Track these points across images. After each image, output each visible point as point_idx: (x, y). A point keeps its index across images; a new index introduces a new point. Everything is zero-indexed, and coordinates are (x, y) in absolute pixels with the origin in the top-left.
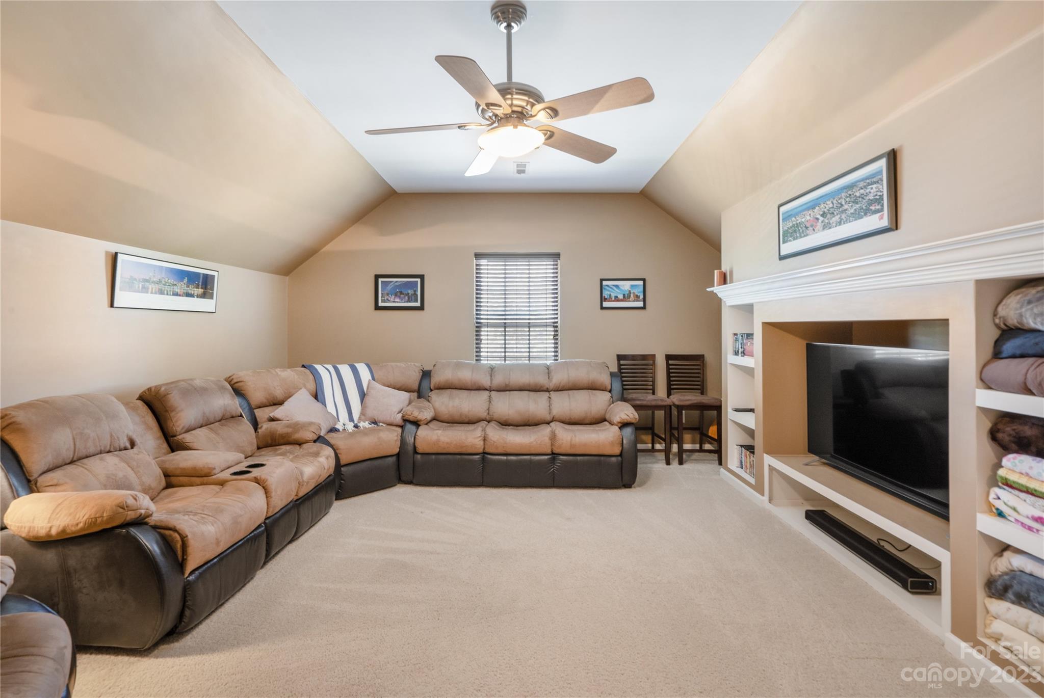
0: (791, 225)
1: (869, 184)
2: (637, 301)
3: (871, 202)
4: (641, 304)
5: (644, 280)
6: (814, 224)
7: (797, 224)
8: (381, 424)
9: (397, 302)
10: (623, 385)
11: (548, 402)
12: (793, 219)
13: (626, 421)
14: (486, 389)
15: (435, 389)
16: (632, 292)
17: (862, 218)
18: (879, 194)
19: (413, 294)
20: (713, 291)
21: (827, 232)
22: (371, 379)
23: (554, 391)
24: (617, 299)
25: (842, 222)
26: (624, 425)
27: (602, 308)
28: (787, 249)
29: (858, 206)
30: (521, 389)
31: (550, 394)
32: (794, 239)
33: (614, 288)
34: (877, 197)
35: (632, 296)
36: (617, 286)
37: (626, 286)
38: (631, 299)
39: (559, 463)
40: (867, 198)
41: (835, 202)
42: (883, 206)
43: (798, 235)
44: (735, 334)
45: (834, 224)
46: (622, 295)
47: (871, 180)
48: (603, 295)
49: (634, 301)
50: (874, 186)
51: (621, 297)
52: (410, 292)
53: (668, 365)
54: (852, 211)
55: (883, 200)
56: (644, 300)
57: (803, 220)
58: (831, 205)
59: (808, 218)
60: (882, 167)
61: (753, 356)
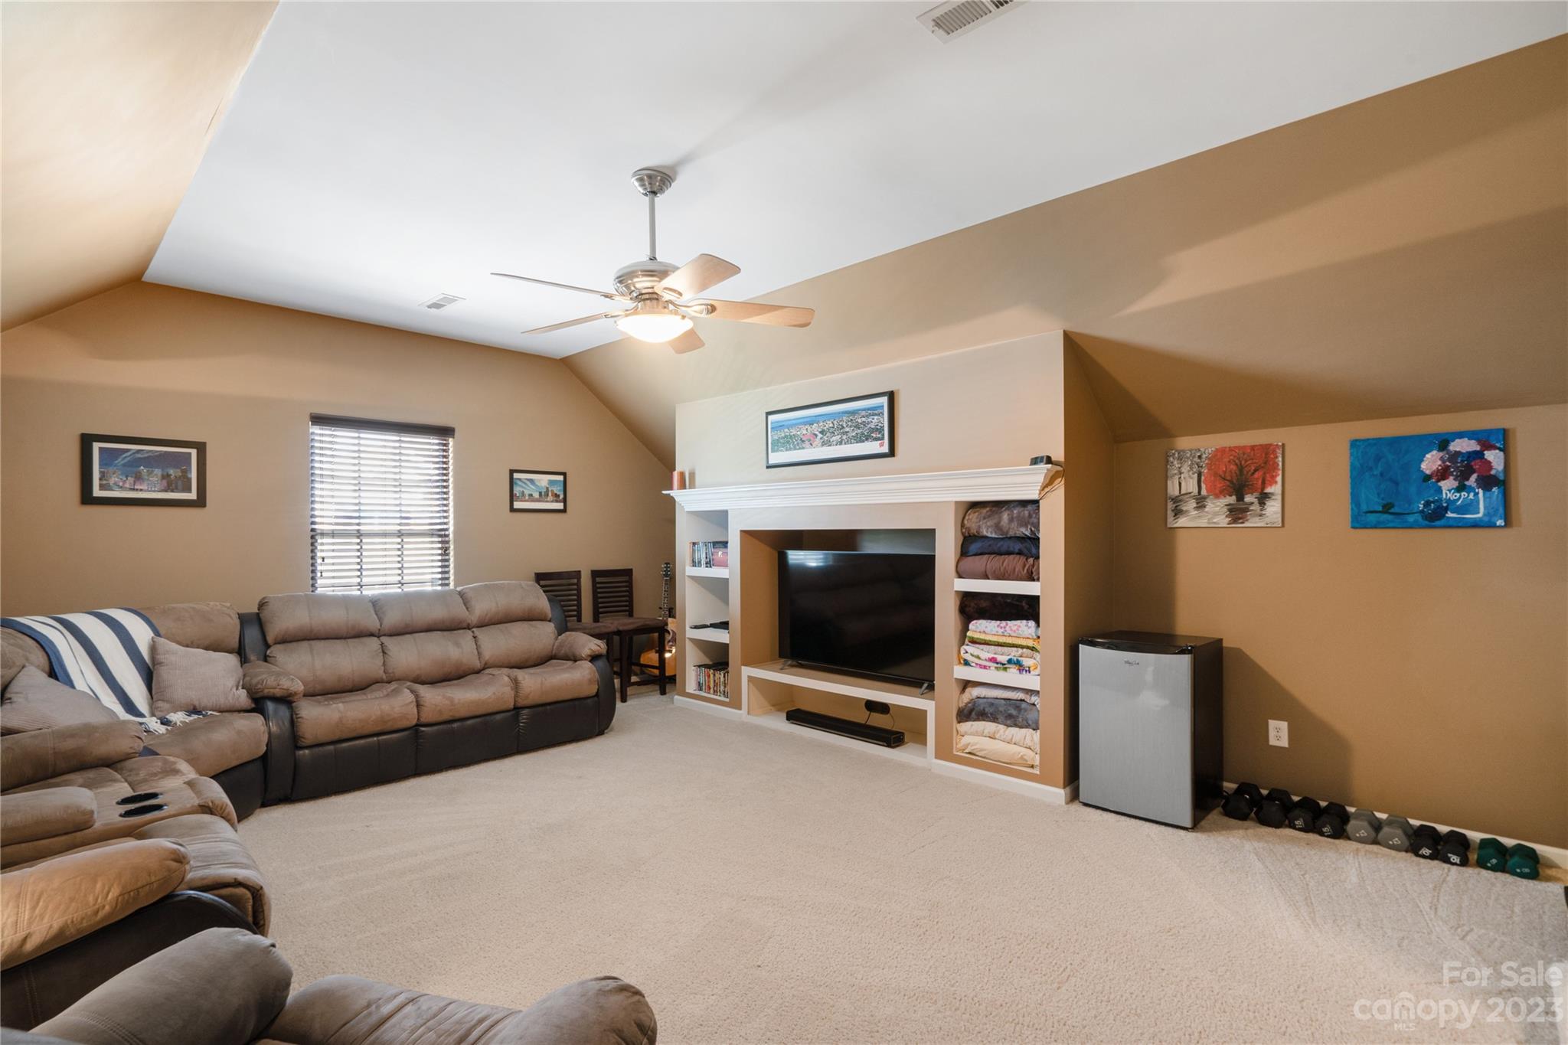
0: (783, 435)
1: (870, 415)
2: (557, 501)
3: (873, 430)
4: (560, 506)
5: (564, 474)
6: (812, 439)
7: (791, 436)
8: (210, 712)
9: (141, 490)
10: (565, 611)
11: (474, 643)
12: (786, 430)
13: (597, 653)
14: (372, 635)
15: (275, 644)
16: (550, 489)
17: (863, 442)
18: (880, 425)
19: (180, 477)
20: (669, 494)
21: (825, 448)
22: (153, 635)
23: (478, 627)
24: (531, 498)
25: (843, 442)
26: (594, 658)
27: (512, 510)
28: (776, 458)
29: (859, 431)
30: (429, 629)
31: (473, 632)
32: (787, 450)
33: (528, 483)
34: (878, 427)
35: (550, 494)
36: (531, 481)
37: (543, 480)
38: (548, 499)
39: (524, 719)
40: (869, 426)
41: (835, 422)
42: (883, 435)
43: (792, 446)
44: (694, 544)
45: (834, 443)
46: (538, 494)
47: (874, 411)
48: (515, 492)
49: (552, 502)
50: (876, 417)
51: (536, 495)
52: (171, 472)
53: (594, 583)
54: (854, 434)
55: (883, 430)
56: (565, 501)
57: (799, 433)
58: (831, 425)
59: (805, 432)
60: (883, 403)
61: (727, 566)
